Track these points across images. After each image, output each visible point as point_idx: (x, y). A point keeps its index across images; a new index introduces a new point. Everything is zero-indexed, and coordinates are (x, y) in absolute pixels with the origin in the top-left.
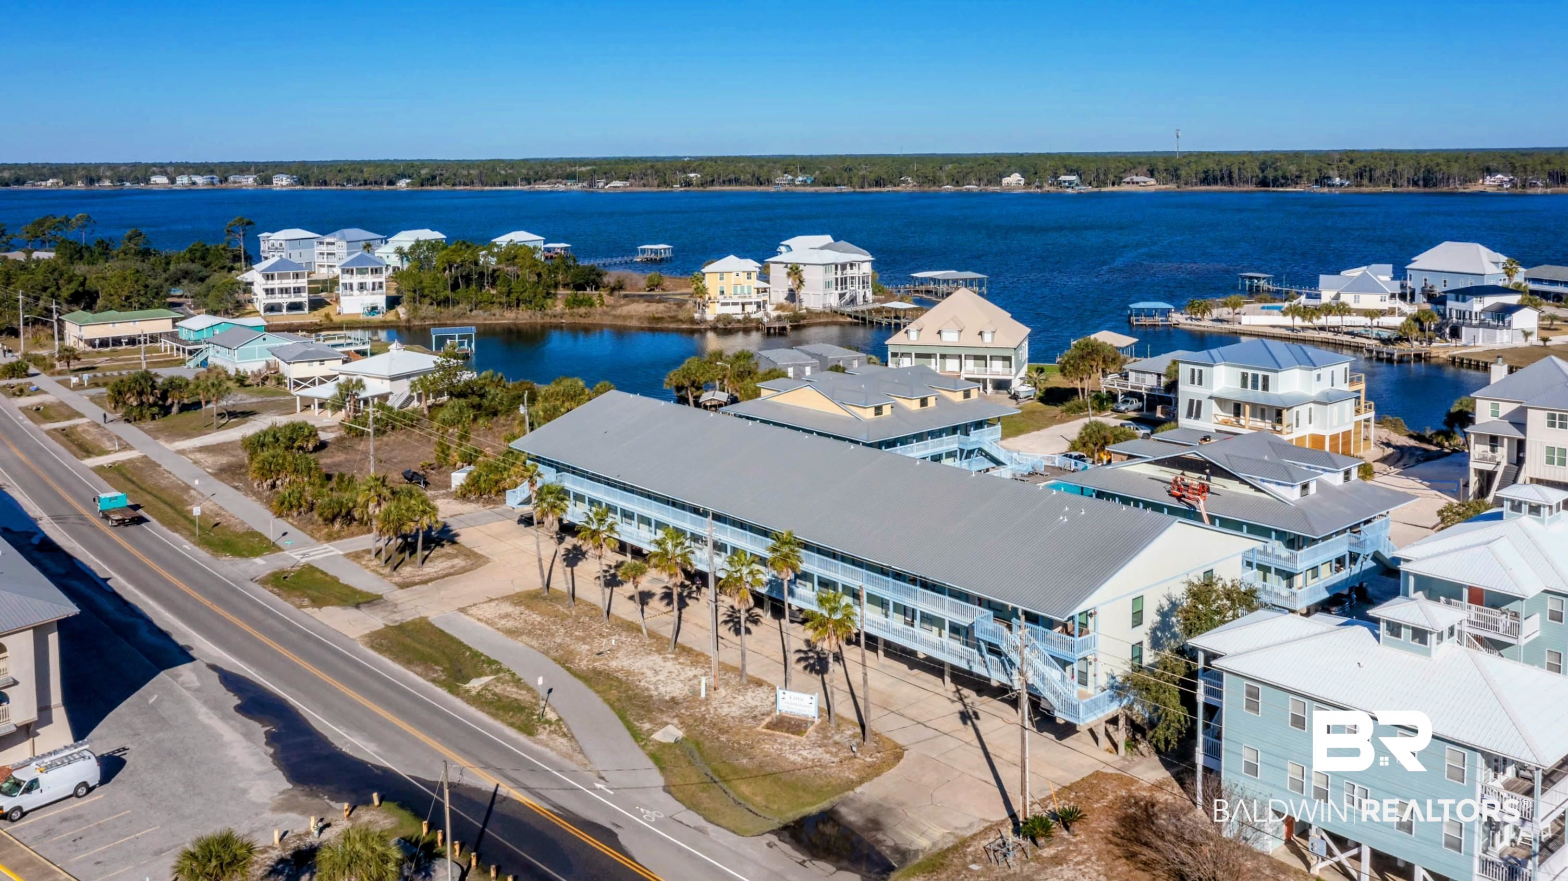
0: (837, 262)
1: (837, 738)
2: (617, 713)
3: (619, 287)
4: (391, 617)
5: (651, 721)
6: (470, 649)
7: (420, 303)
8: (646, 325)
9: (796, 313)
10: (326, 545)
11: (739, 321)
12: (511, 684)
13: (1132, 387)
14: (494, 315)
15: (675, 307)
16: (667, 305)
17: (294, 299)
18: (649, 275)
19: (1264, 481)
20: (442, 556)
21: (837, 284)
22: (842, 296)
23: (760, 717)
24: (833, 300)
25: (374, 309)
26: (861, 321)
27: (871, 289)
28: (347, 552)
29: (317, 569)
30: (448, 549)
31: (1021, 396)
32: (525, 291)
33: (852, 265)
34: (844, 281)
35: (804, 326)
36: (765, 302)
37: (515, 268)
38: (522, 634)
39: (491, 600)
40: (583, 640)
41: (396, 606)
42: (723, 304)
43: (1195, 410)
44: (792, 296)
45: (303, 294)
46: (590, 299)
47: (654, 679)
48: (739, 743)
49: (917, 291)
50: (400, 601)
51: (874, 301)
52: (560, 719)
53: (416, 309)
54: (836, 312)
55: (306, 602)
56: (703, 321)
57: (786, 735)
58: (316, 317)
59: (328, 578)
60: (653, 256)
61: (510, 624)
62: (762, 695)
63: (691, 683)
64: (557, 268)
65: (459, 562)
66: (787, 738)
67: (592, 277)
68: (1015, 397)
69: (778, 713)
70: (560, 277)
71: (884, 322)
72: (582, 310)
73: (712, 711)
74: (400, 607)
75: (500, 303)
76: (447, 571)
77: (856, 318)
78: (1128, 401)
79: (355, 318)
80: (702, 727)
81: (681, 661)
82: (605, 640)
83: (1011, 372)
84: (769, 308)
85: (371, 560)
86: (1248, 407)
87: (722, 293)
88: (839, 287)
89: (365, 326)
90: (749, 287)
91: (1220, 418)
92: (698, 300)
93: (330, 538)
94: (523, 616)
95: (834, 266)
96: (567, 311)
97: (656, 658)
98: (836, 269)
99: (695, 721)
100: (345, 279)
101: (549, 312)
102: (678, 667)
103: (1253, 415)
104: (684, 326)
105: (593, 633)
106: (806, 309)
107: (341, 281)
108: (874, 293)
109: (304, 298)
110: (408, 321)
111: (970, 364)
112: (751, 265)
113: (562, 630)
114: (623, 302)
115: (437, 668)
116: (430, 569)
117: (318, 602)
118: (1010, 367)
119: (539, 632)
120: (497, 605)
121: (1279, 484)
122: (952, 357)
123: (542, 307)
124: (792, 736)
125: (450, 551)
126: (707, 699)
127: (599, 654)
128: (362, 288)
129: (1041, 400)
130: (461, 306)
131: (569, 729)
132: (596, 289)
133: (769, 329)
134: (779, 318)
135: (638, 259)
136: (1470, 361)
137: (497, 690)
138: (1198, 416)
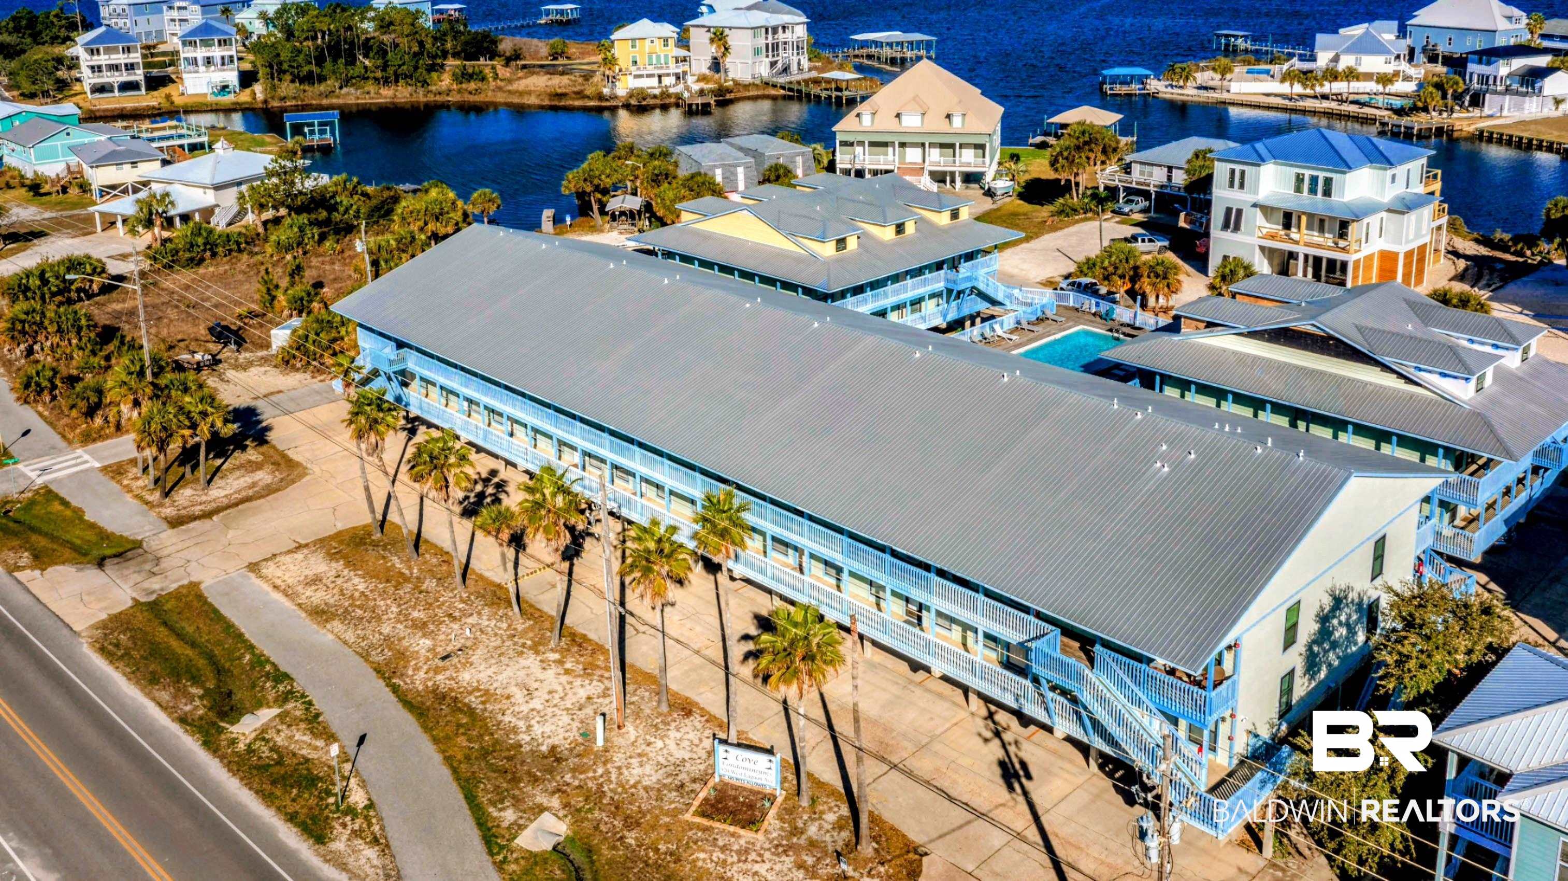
0: (767, 24)
1: (812, 830)
2: (462, 788)
3: (516, 56)
4: (146, 585)
5: (517, 802)
6: (251, 647)
7: (280, 80)
8: (546, 102)
9: (721, 86)
10: (79, 451)
11: (655, 97)
12: (303, 726)
13: (1137, 183)
14: (368, 93)
15: (580, 80)
16: (572, 77)
17: (125, 77)
18: (551, 41)
19: (1420, 370)
20: (239, 467)
21: (767, 51)
22: (773, 64)
23: (690, 786)
24: (764, 70)
25: (224, 88)
26: (795, 94)
27: (806, 56)
28: (106, 463)
29: (57, 497)
30: (252, 454)
31: (999, 193)
32: (404, 64)
33: (784, 28)
34: (775, 47)
35: (731, 102)
36: (685, 73)
37: (393, 36)
38: (333, 616)
39: (300, 547)
40: (420, 626)
41: (158, 560)
42: (636, 77)
43: (1233, 221)
44: (716, 66)
45: (138, 72)
46: (481, 72)
47: (525, 708)
48: (657, 850)
49: (856, 56)
50: (166, 552)
51: (810, 70)
52: (371, 805)
53: (274, 88)
54: (767, 84)
55: (26, 558)
56: (615, 97)
57: (732, 829)
58: (153, 99)
59: (68, 513)
60: (558, 17)
61: (317, 596)
62: (691, 736)
63: (582, 715)
64: (445, 34)
65: (264, 477)
66: (733, 835)
67: (485, 45)
68: (990, 193)
69: (717, 779)
70: (449, 45)
71: (824, 94)
72: (472, 85)
73: (613, 777)
74: (164, 564)
75: (376, 79)
76: (244, 494)
77: (791, 90)
78: (1132, 201)
79: (201, 100)
80: (597, 814)
81: (568, 665)
82: (456, 626)
83: (984, 163)
84: (690, 79)
85: (137, 478)
86: (1304, 219)
87: (635, 63)
88: (770, 54)
89: (215, 110)
90: (666, 56)
91: (1265, 231)
92: (607, 72)
93: (88, 438)
94: (339, 581)
95: (763, 30)
96: (455, 87)
97: (531, 661)
98: (767, 32)
99: (587, 799)
100: (187, 53)
101: (433, 88)
102: (564, 679)
103: (1310, 227)
104: (592, 103)
105: (440, 612)
106: (733, 80)
107: (182, 55)
108: (810, 60)
109: (139, 75)
110: (265, 102)
111: (935, 154)
112: (668, 30)
113: (395, 609)
114: (520, 74)
115: (194, 690)
116: (220, 491)
117: (41, 560)
118: (984, 156)
119: (359, 612)
120: (306, 557)
121: (1445, 375)
122: (914, 145)
123: (425, 83)
124: (742, 832)
125: (253, 458)
126: (606, 750)
127: (444, 658)
128: (209, 63)
129: (1021, 196)
130: (329, 82)
131: (382, 828)
132: (491, 59)
133: (690, 105)
134: (702, 93)
135: (542, 22)
136: (1502, 135)
137: (280, 740)
138: (1237, 228)
